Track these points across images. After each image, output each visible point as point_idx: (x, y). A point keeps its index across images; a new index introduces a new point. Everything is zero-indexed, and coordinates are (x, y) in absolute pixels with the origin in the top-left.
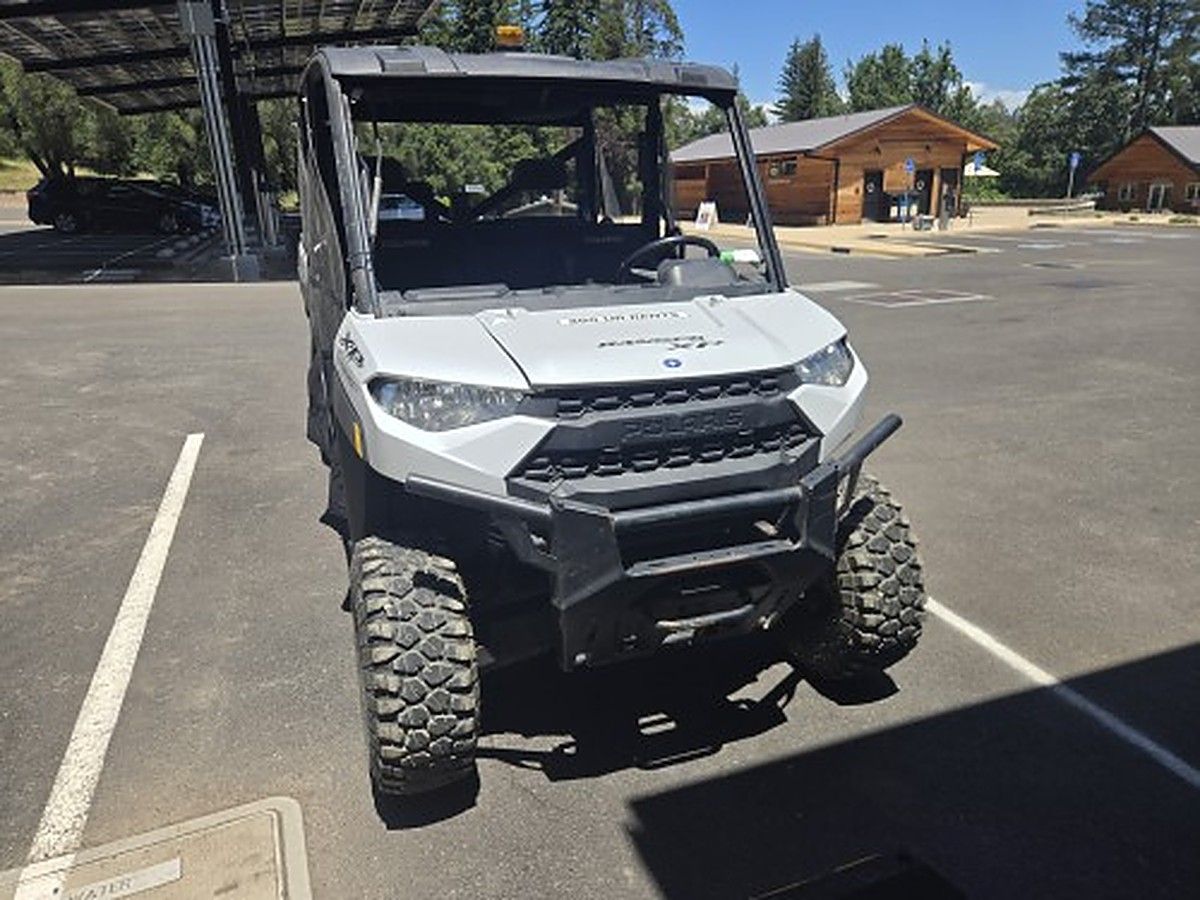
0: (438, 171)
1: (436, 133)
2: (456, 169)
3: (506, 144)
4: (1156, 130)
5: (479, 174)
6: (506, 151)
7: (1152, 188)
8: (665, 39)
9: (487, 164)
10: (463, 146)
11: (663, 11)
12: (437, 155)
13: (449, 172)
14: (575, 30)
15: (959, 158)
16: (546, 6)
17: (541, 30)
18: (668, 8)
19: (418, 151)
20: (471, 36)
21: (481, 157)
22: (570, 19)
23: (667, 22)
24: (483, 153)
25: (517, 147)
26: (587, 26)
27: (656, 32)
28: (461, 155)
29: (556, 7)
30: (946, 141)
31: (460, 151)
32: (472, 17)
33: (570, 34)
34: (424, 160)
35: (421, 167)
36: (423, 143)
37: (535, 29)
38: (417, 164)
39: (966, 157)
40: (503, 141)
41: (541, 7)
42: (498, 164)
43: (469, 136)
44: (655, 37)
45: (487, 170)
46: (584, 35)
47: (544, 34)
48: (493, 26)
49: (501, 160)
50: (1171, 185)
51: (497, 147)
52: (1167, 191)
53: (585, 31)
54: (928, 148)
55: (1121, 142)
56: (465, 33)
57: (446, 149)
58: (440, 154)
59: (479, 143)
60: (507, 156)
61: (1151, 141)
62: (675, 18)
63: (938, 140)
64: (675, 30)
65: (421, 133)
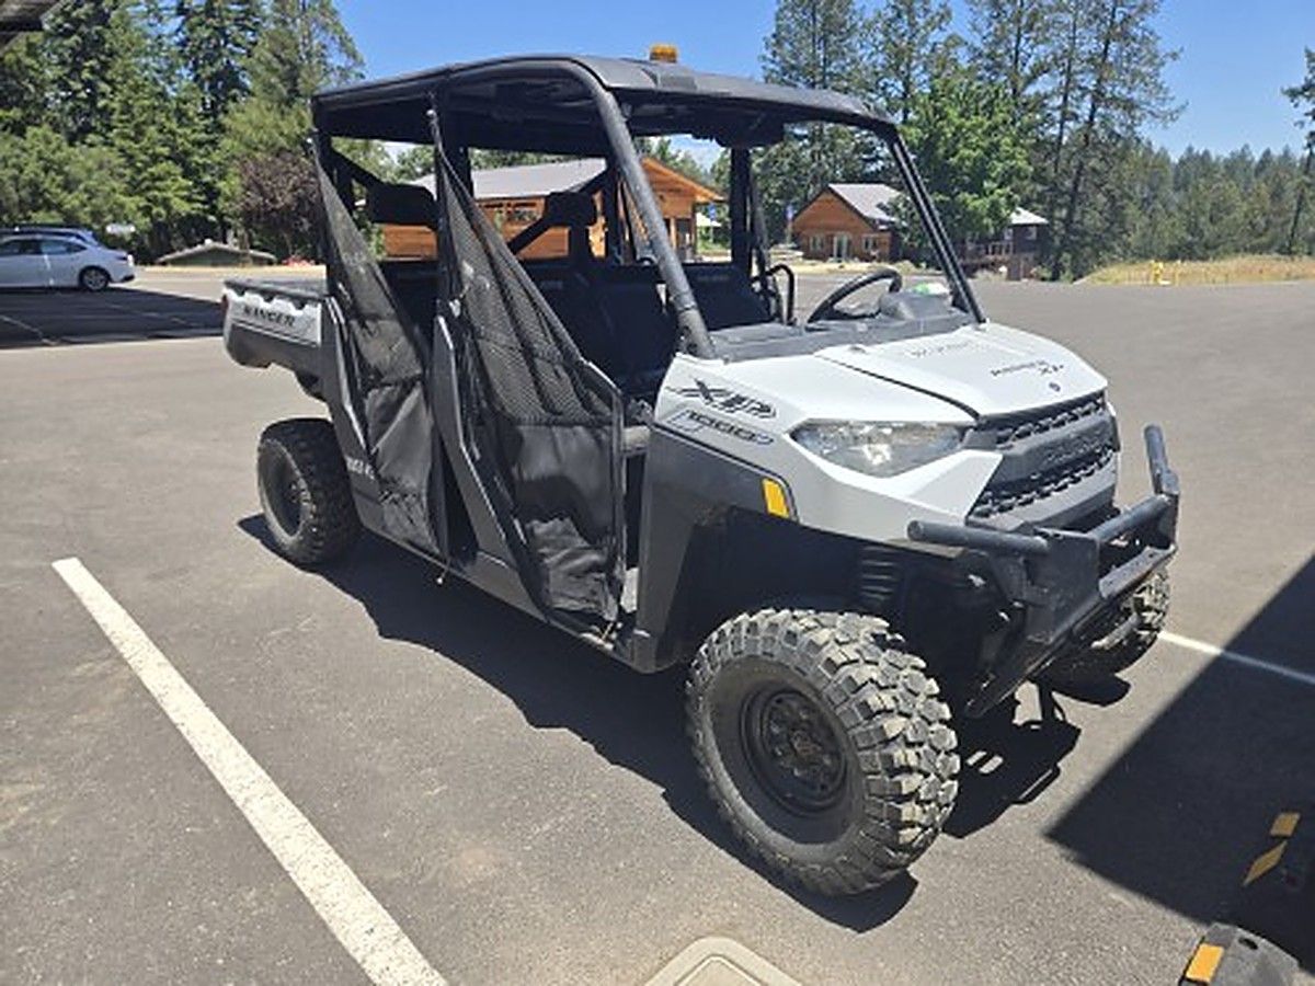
0: (49, 206)
1: (41, 158)
2: (76, 203)
3: (145, 174)
4: (832, 186)
5: (111, 211)
6: (147, 183)
7: (836, 240)
8: (343, 65)
9: (123, 199)
10: (83, 175)
11: (335, 31)
12: (46, 185)
13: (68, 206)
14: (222, 42)
15: (690, 209)
16: (181, 10)
17: (176, 39)
18: (343, 30)
19: (15, 179)
20: (75, 37)
21: (114, 190)
22: (216, 28)
23: (342, 44)
24: (115, 185)
25: (160, 179)
26: (239, 40)
27: (331, 56)
28: (81, 187)
29: (196, 14)
30: (678, 191)
31: (80, 182)
32: (74, 14)
33: (217, 47)
34: (24, 193)
35: (21, 201)
36: (21, 171)
37: (170, 36)
38: (15, 197)
39: (696, 207)
40: (139, 171)
41: (173, 12)
42: (137, 198)
43: (90, 163)
44: (330, 61)
45: (122, 206)
46: (236, 49)
47: (183, 44)
48: (109, 27)
49: (141, 193)
50: (851, 237)
51: (133, 179)
52: (849, 243)
53: (237, 45)
54: (661, 197)
55: (806, 199)
56: (67, 34)
57: (59, 178)
58: (50, 183)
59: (105, 172)
60: (148, 189)
61: (830, 197)
62: (350, 40)
63: (671, 190)
64: (353, 55)
65: (18, 156)
